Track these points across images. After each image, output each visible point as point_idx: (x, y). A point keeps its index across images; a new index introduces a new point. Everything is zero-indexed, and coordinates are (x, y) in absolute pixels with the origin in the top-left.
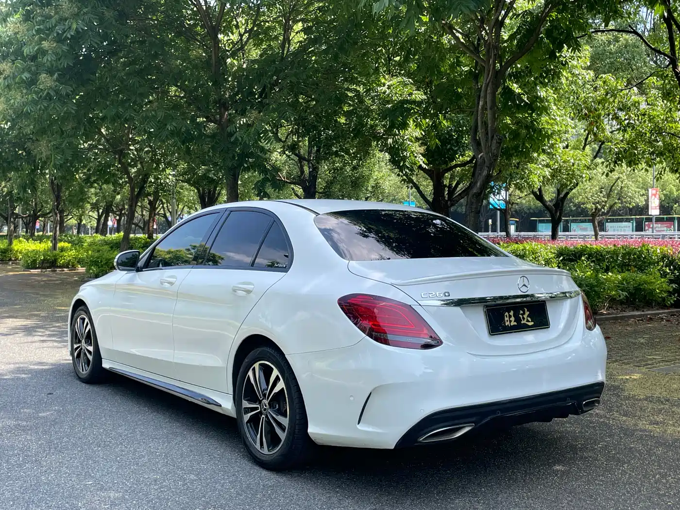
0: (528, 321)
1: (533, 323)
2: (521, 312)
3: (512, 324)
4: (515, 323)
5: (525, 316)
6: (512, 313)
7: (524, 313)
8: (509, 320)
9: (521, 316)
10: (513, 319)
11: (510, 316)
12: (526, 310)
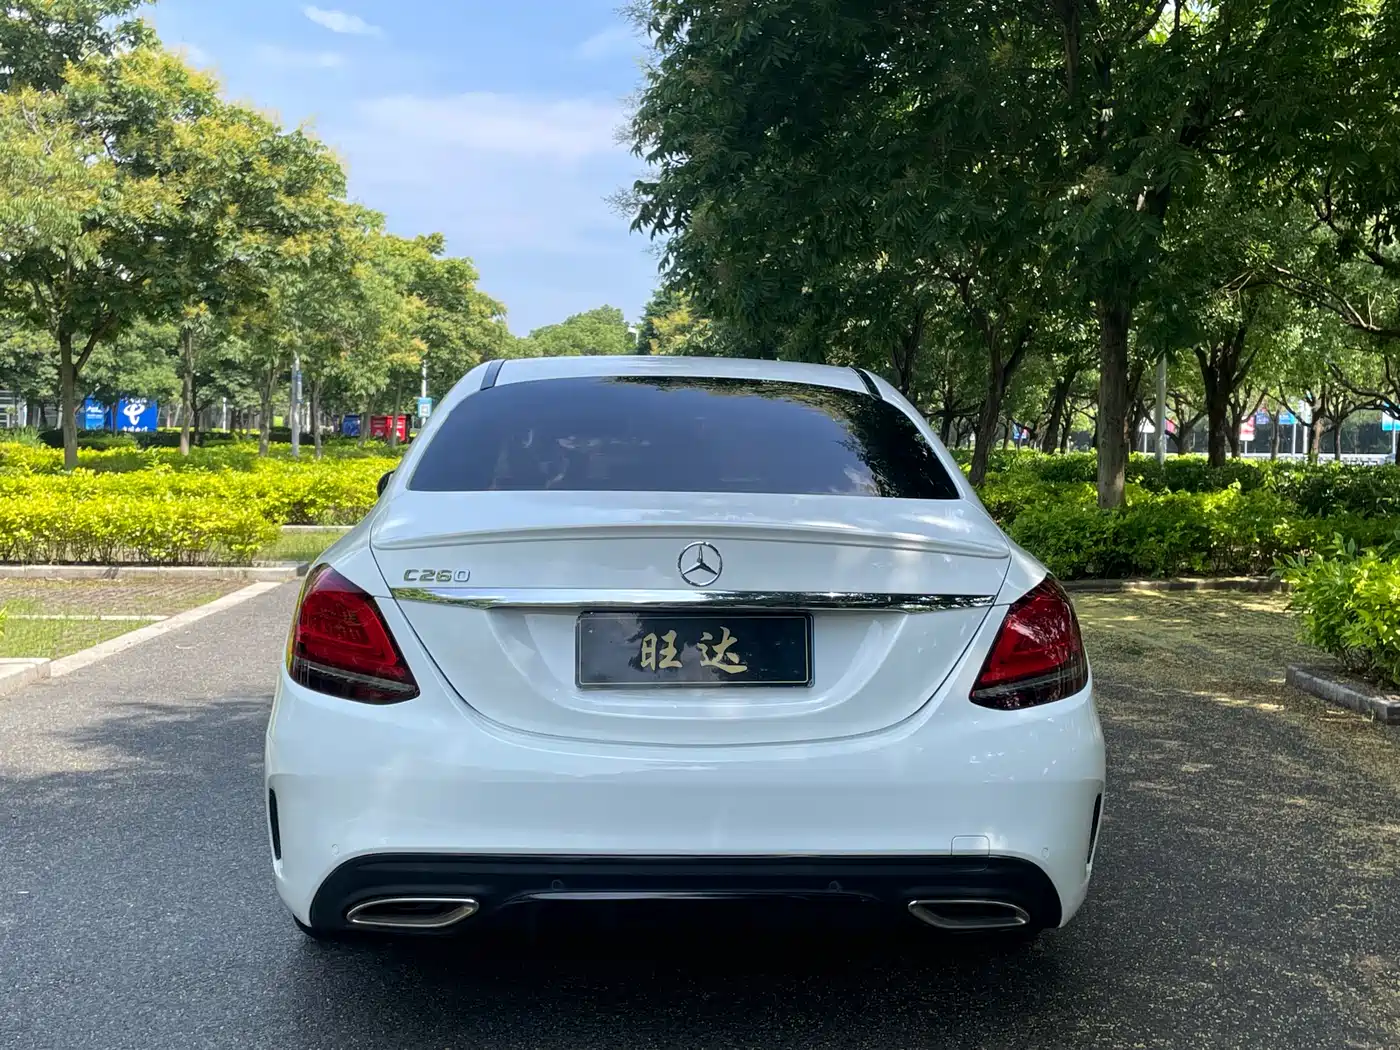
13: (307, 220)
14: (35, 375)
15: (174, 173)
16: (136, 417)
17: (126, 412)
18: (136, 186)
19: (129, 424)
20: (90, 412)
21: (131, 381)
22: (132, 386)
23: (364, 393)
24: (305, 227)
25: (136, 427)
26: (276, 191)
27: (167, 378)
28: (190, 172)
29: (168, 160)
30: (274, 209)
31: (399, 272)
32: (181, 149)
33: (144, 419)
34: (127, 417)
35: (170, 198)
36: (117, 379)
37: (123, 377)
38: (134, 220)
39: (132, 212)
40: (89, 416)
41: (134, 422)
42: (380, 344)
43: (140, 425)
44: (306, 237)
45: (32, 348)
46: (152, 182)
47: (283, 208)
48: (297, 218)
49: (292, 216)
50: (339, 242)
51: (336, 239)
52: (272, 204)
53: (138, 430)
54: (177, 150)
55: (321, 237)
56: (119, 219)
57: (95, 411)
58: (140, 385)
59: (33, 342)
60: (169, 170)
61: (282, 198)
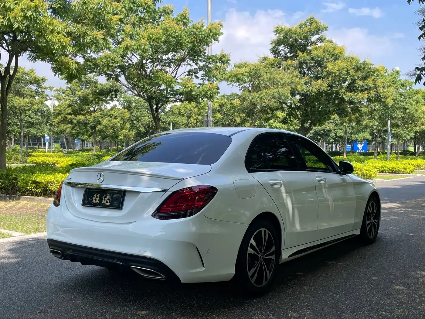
0: (107, 202)
1: (109, 204)
2: (105, 196)
3: (97, 202)
4: (98, 202)
5: (106, 199)
6: (98, 195)
7: (106, 197)
8: (96, 199)
9: (103, 198)
10: (98, 199)
11: (97, 197)
12: (108, 195)
13: (366, 87)
14: (329, 136)
15: (326, 78)
16: (361, 147)
17: (358, 146)
18: (315, 83)
19: (359, 150)
20: (348, 146)
21: (356, 137)
22: (356, 138)
23: (406, 138)
24: (366, 89)
25: (361, 150)
26: (357, 79)
27: (366, 136)
28: (330, 77)
29: (325, 74)
30: (356, 85)
31: (418, 100)
32: (328, 71)
33: (363, 148)
34: (358, 148)
35: (324, 85)
36: (352, 136)
37: (353, 136)
38: (314, 92)
39: (314, 90)
40: (347, 147)
41: (360, 149)
42: (418, 123)
43: (362, 150)
44: (366, 92)
45: (328, 128)
46: (320, 81)
47: (359, 84)
48: (363, 87)
49: (362, 86)
50: (378, 93)
51: (377, 92)
52: (356, 83)
53: (361, 151)
54: (327, 71)
55: (371, 92)
56: (310, 92)
57: (349, 146)
58: (358, 138)
59: (329, 127)
60: (325, 77)
61: (359, 81)
